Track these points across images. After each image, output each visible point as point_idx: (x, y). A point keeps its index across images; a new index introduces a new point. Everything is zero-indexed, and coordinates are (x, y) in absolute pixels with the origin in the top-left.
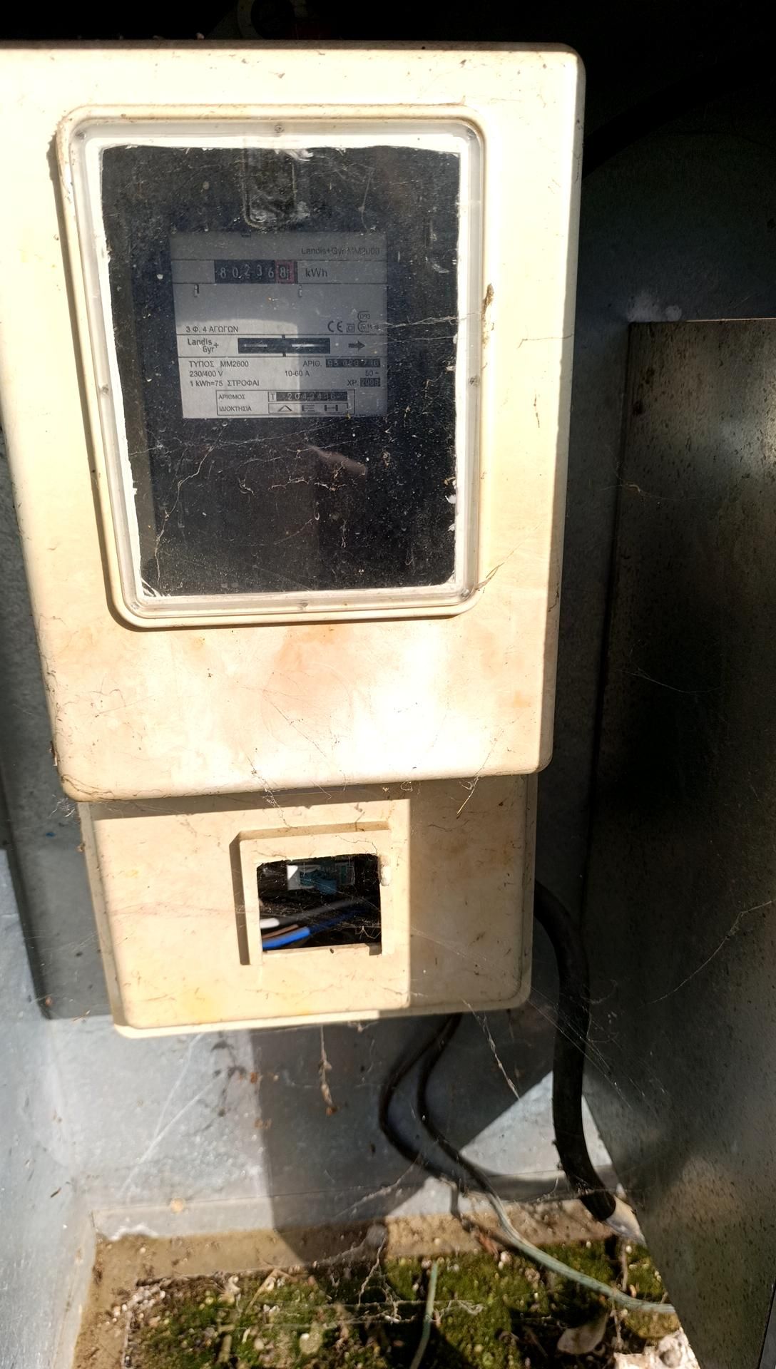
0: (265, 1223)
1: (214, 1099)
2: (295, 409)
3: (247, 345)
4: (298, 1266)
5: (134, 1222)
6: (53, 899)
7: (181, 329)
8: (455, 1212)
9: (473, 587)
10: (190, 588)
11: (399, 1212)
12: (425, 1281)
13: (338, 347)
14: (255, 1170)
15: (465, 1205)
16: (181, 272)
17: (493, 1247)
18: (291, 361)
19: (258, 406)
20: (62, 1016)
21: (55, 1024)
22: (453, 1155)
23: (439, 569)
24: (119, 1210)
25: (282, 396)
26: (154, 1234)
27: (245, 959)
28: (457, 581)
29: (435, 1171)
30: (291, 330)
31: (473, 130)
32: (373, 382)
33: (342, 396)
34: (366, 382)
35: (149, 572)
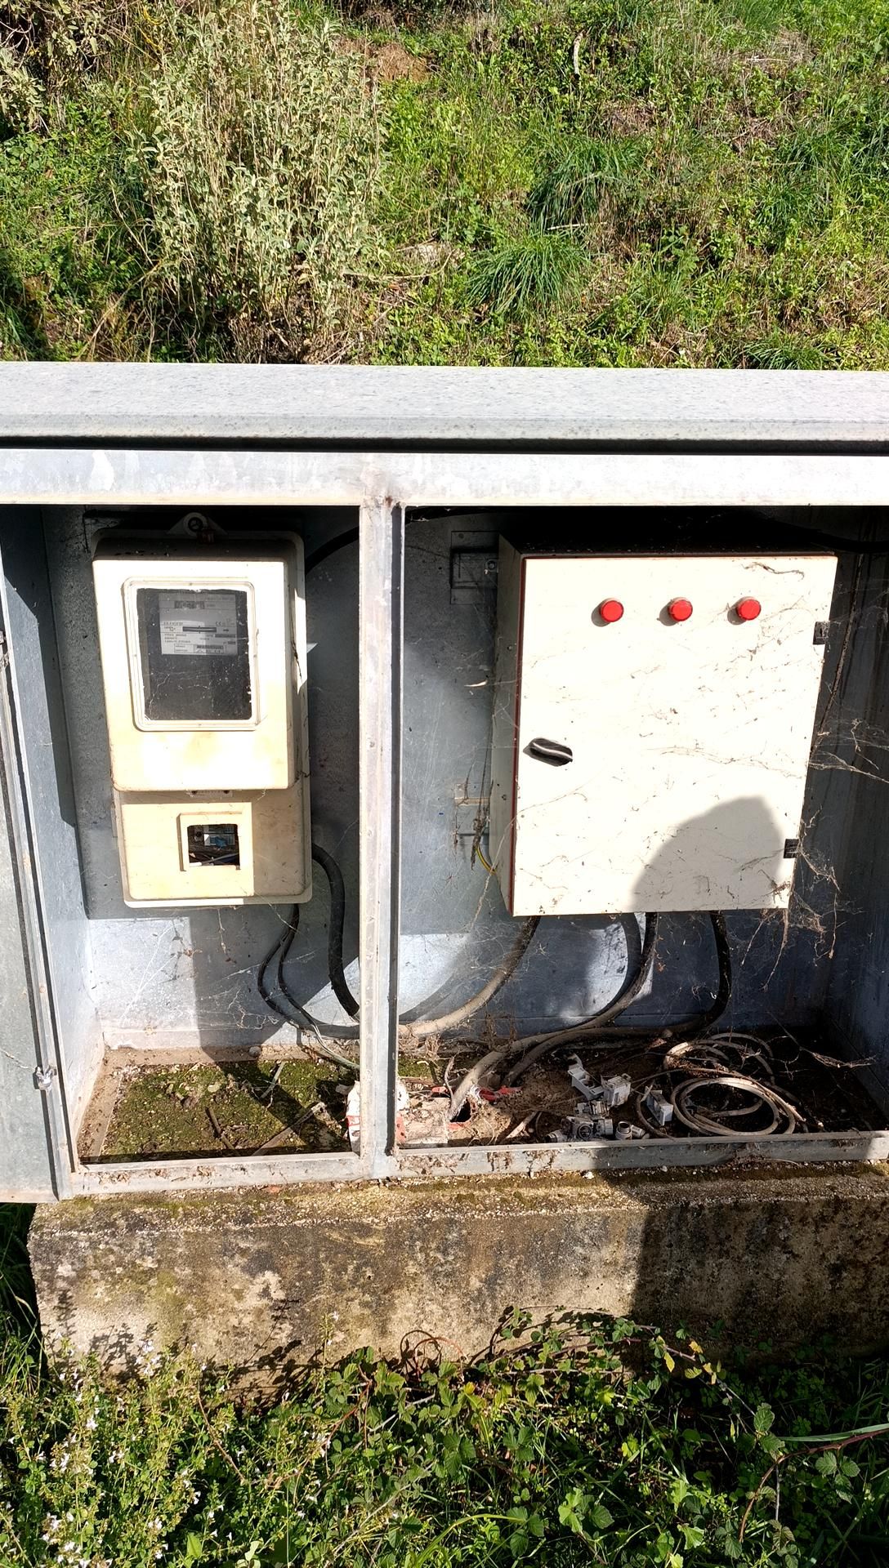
0: (196, 1043)
1: (170, 969)
2: (204, 652)
3: (185, 629)
4: (212, 1061)
5: (126, 1039)
6: (95, 856)
7: (162, 623)
8: (299, 1043)
9: (258, 723)
10: (161, 718)
11: (269, 1042)
12: (277, 1067)
13: (220, 631)
14: (192, 1011)
15: (304, 1040)
16: (162, 605)
17: (316, 1057)
18: (203, 635)
19: (190, 650)
20: (94, 918)
21: (92, 922)
22: (298, 1007)
23: (246, 714)
24: (118, 1031)
25: (199, 647)
26: (135, 1047)
27: (182, 869)
28: (253, 719)
29: (288, 1019)
30: (202, 624)
31: (252, 586)
32: (233, 643)
33: (221, 647)
34: (230, 643)
35: (147, 712)
